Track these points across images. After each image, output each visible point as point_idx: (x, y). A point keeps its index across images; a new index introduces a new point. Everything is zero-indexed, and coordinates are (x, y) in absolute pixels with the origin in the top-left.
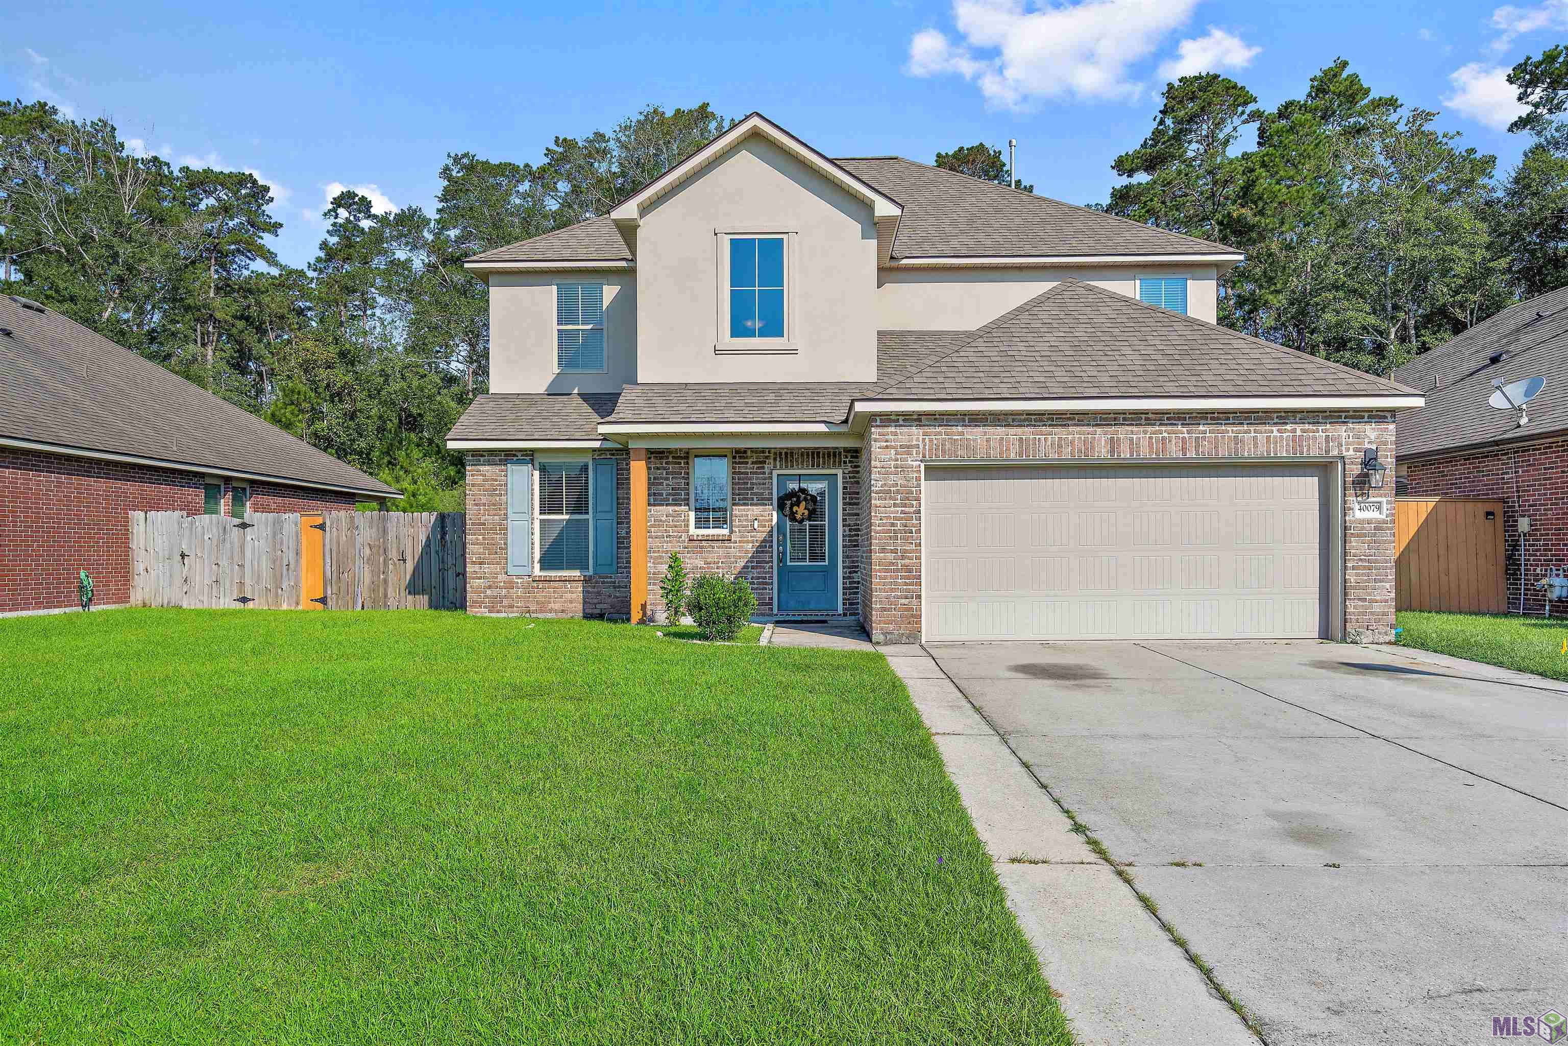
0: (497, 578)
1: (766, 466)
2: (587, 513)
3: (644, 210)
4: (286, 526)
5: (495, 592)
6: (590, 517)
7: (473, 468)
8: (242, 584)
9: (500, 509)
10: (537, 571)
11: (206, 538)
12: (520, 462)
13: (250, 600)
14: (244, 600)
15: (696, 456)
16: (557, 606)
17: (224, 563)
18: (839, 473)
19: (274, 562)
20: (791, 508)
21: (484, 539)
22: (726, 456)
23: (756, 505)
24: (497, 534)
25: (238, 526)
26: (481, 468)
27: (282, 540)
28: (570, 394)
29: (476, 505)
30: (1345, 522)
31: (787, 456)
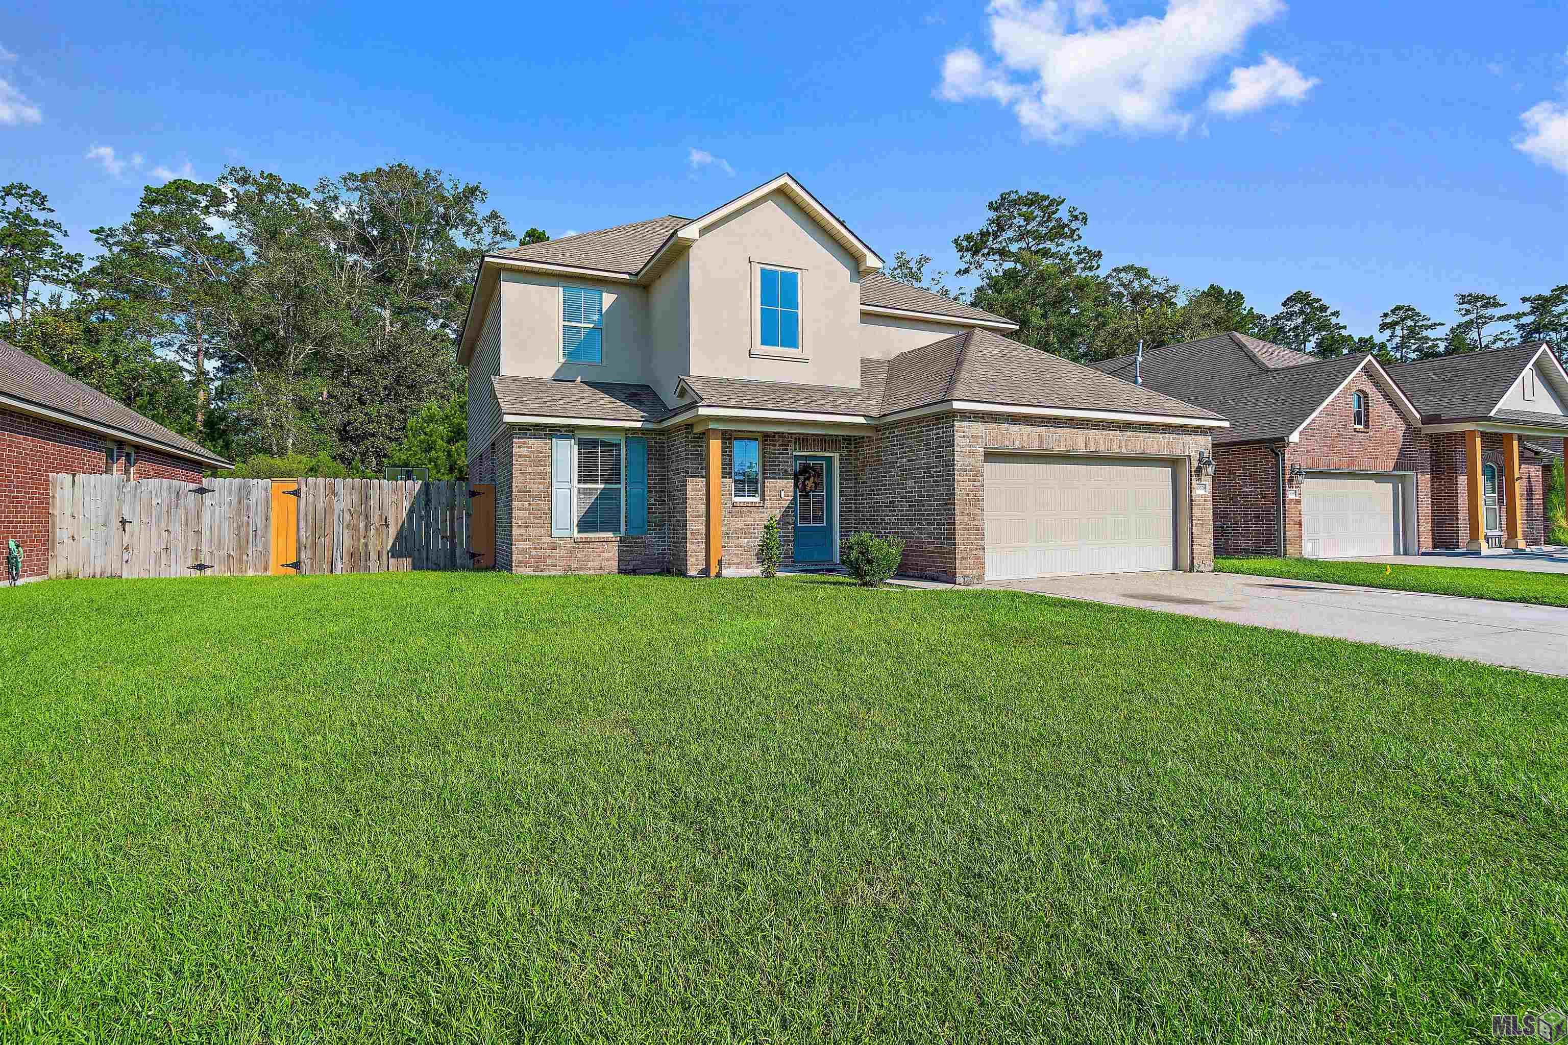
0: (541, 540)
1: (789, 448)
2: (620, 483)
3: (703, 231)
4: (254, 492)
5: (540, 553)
6: (622, 486)
7: (520, 440)
8: (197, 551)
9: (547, 479)
10: (576, 535)
11: (154, 503)
12: (562, 437)
13: (208, 567)
14: (201, 567)
15: (736, 439)
16: (595, 564)
17: (176, 528)
18: (836, 456)
19: (239, 528)
20: (803, 483)
21: (530, 505)
22: (757, 439)
23: (783, 479)
24: (542, 501)
25: (195, 491)
26: (527, 441)
27: (248, 506)
28: (574, 381)
29: (523, 474)
30: (1192, 496)
31: (803, 441)
